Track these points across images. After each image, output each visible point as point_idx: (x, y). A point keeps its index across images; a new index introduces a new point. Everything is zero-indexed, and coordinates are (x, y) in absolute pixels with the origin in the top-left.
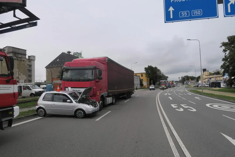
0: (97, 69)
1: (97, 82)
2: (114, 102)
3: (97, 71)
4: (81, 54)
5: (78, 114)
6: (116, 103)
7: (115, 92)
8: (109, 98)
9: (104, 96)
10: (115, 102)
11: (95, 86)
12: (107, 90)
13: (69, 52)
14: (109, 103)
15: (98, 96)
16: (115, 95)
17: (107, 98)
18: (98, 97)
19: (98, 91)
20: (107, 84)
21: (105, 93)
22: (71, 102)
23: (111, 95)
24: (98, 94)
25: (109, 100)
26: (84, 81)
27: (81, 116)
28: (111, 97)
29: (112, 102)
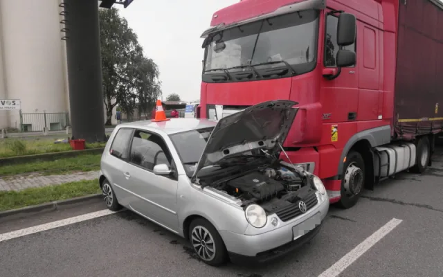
0: (333, 12)
1: (329, 78)
2: (424, 162)
3: (332, 21)
5: (196, 242)
6: (434, 166)
7: (431, 123)
8: (400, 150)
9: (373, 143)
10: (429, 163)
11: (316, 101)
12: (390, 114)
14: (399, 169)
15: (332, 145)
16: (430, 135)
17: (391, 152)
18: (332, 150)
19: (333, 126)
20: (390, 92)
21: (376, 133)
22: (173, 176)
23: (408, 136)
24: (335, 138)
25: (401, 157)
26: (267, 77)
27: (207, 257)
28: (413, 147)
29: (413, 163)
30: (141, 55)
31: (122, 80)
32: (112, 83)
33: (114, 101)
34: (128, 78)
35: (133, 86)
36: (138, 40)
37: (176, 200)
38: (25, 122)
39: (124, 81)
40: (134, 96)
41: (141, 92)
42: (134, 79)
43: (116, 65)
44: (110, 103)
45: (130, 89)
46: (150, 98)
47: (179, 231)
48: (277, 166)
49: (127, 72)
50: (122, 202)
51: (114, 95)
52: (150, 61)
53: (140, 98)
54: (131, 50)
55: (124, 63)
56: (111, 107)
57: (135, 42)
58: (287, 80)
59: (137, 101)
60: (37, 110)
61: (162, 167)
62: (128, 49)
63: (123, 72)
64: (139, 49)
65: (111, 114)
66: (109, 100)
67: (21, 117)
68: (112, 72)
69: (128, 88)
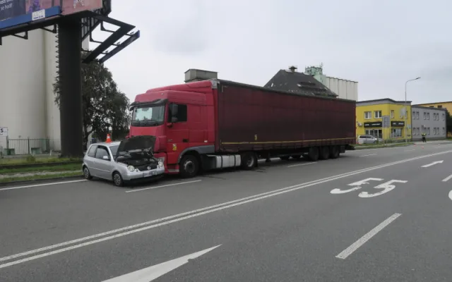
1: (170, 126)
2: (251, 165)
4: (320, 69)
5: (115, 180)
7: (253, 145)
8: (225, 157)
11: (164, 135)
12: (213, 141)
13: (293, 68)
14: (225, 166)
15: (174, 152)
16: (253, 151)
17: (218, 157)
21: (203, 148)
22: (109, 160)
25: (226, 160)
27: (118, 184)
28: (238, 156)
29: (238, 164)
30: (115, 90)
31: (97, 111)
32: (89, 114)
33: (90, 129)
34: (103, 110)
35: (107, 116)
36: (112, 78)
37: (110, 167)
38: (11, 147)
39: (99, 112)
40: (108, 125)
41: (114, 121)
42: (108, 111)
43: (92, 99)
44: (86, 131)
45: (105, 119)
46: (122, 127)
47: (110, 179)
48: (149, 158)
49: (102, 105)
50: (92, 174)
51: (90, 124)
52: (123, 95)
53: (113, 127)
54: (106, 86)
55: (99, 96)
56: (87, 134)
57: (110, 79)
58: (156, 127)
59: (110, 128)
60: (20, 137)
61: (106, 157)
62: (104, 85)
63: (99, 104)
64: (113, 85)
65: (87, 141)
66: (86, 128)
67: (8, 142)
68: (89, 104)
69: (103, 118)
